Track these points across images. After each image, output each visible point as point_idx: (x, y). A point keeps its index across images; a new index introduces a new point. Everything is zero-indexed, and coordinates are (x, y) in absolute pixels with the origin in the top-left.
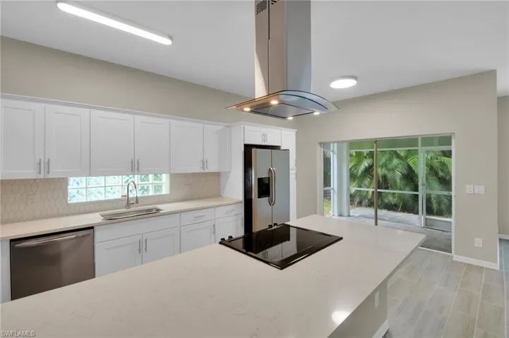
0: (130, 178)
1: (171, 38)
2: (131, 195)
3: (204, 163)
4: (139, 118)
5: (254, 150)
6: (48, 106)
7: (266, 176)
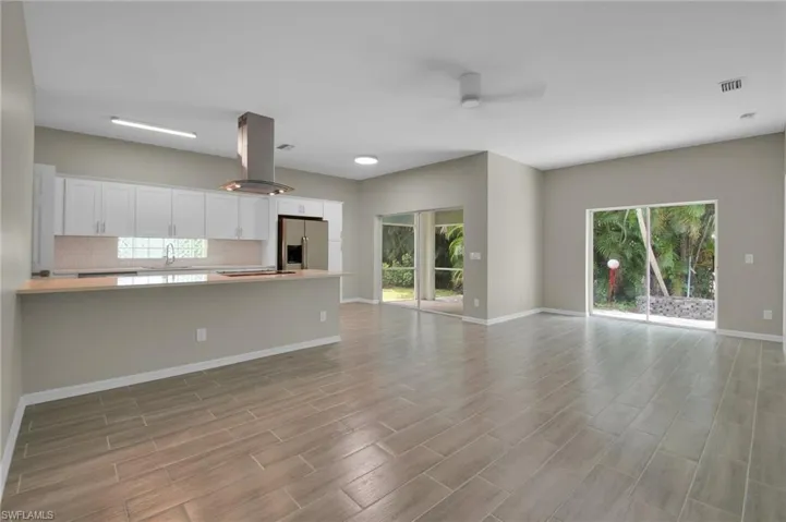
0: (168, 241)
1: (195, 133)
2: (170, 256)
3: (239, 231)
4: (176, 192)
5: (284, 220)
6: (104, 183)
7: (299, 244)
